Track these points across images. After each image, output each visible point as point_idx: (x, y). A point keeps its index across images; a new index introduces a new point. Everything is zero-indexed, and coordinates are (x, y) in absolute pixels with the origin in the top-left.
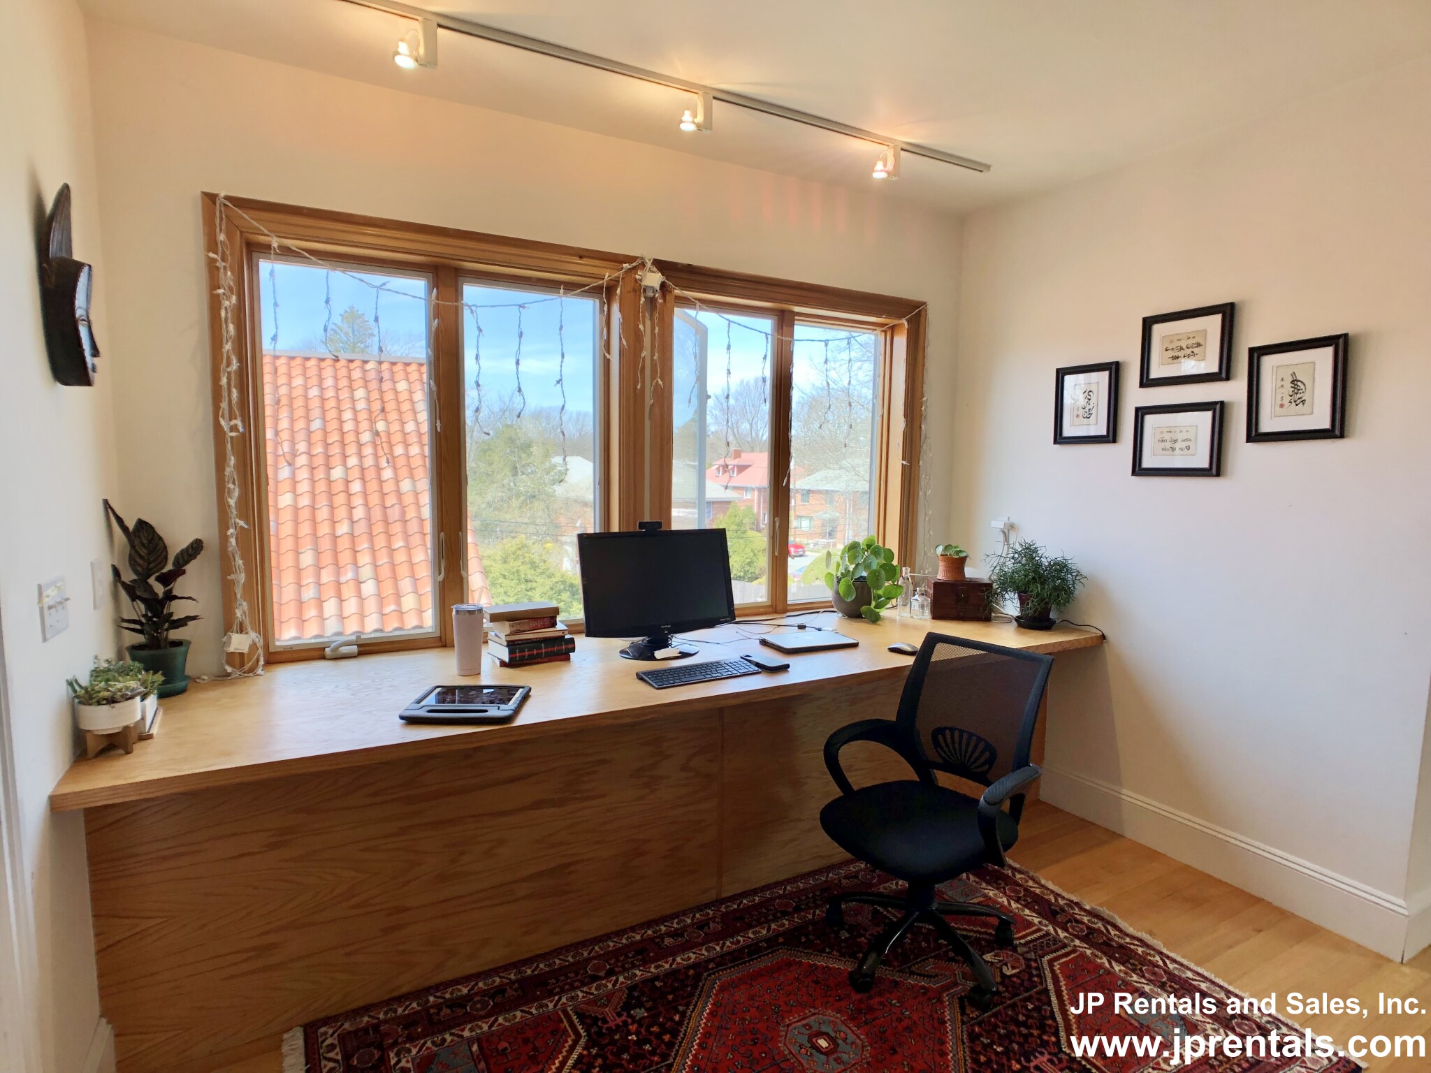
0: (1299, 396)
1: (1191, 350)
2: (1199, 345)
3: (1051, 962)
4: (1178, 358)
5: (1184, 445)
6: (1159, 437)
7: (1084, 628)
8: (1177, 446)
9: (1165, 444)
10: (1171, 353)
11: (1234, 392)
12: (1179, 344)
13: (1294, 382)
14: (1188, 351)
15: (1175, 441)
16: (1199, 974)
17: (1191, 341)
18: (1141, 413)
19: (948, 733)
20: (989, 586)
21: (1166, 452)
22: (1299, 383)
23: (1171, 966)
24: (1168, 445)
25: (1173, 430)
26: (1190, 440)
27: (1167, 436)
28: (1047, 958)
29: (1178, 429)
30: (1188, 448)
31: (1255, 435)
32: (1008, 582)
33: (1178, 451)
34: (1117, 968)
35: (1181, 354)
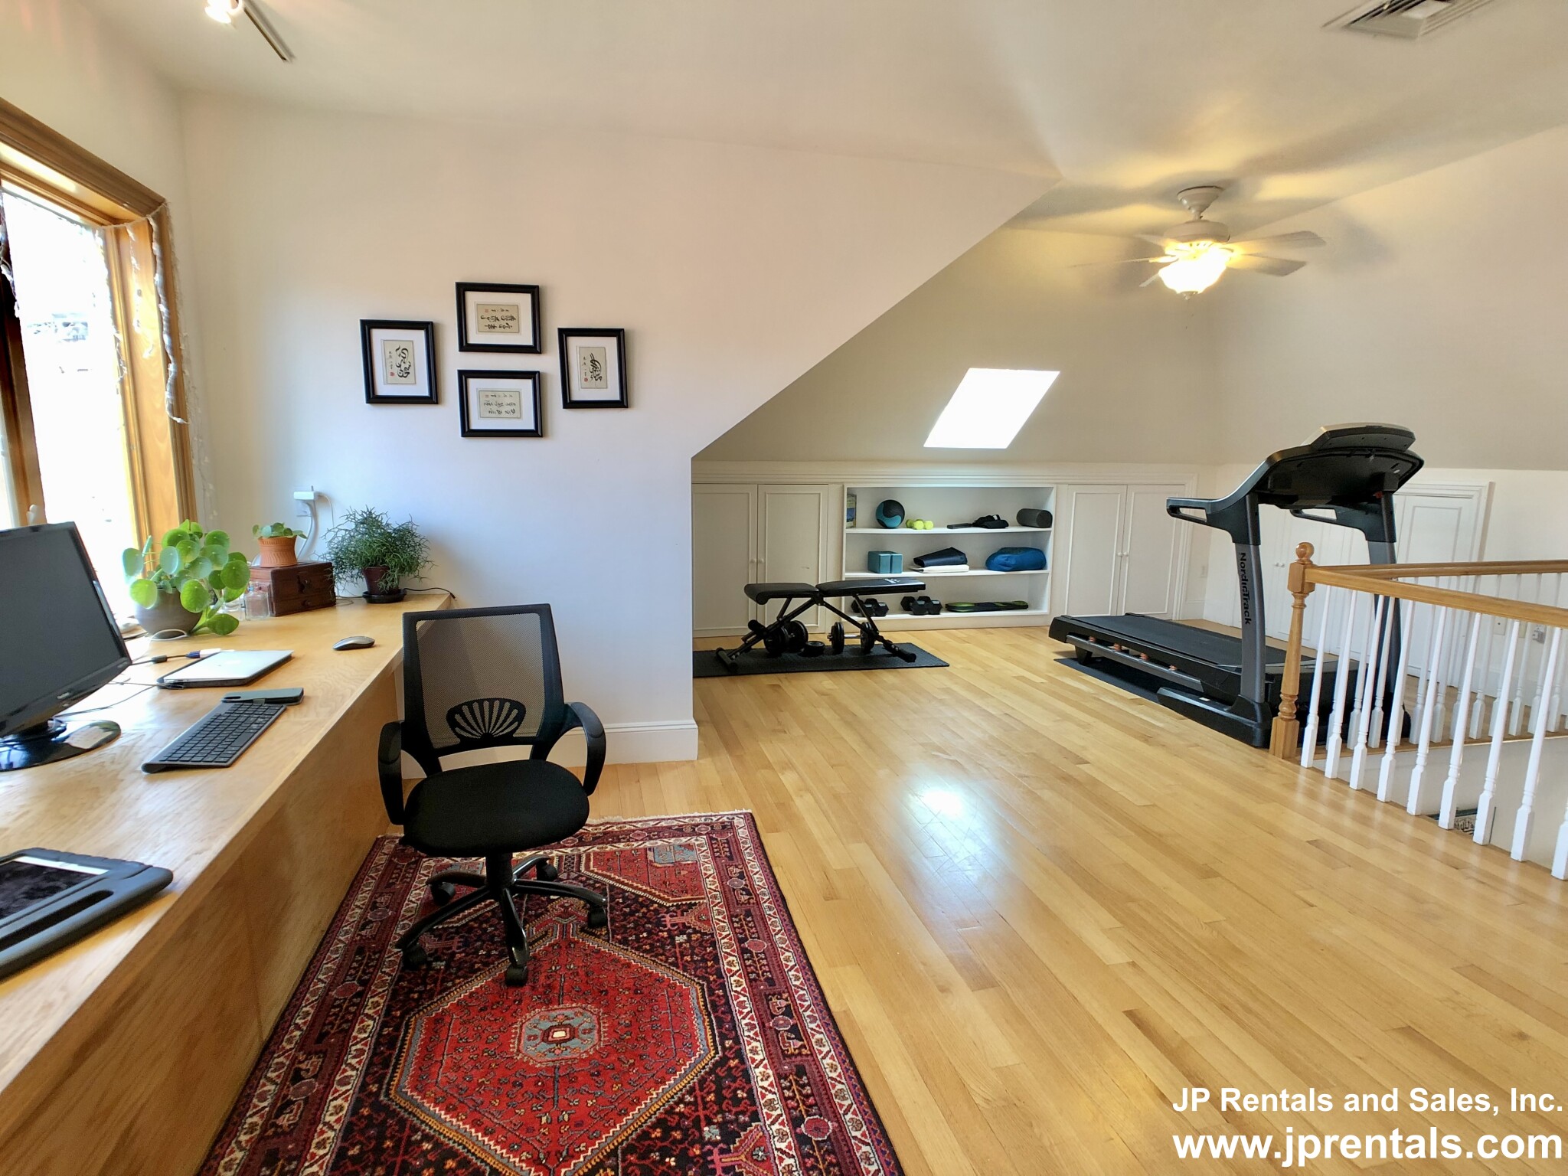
0: (597, 373)
1: (506, 321)
2: (513, 318)
3: (587, 868)
4: (494, 327)
5: (509, 408)
6: (483, 400)
7: (431, 591)
8: (503, 409)
9: (491, 407)
10: (488, 323)
11: (547, 364)
12: (494, 314)
13: (593, 361)
14: (504, 323)
15: (501, 405)
16: (658, 820)
17: (505, 314)
18: (464, 375)
19: (465, 709)
20: (329, 565)
21: (493, 415)
22: (596, 363)
23: (639, 825)
24: (494, 408)
25: (497, 393)
26: (515, 404)
27: (491, 400)
28: (583, 869)
29: (501, 394)
30: (513, 411)
31: (569, 404)
32: (344, 558)
33: (504, 414)
34: (621, 845)
35: (497, 324)
